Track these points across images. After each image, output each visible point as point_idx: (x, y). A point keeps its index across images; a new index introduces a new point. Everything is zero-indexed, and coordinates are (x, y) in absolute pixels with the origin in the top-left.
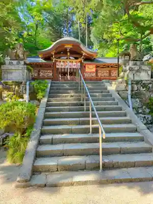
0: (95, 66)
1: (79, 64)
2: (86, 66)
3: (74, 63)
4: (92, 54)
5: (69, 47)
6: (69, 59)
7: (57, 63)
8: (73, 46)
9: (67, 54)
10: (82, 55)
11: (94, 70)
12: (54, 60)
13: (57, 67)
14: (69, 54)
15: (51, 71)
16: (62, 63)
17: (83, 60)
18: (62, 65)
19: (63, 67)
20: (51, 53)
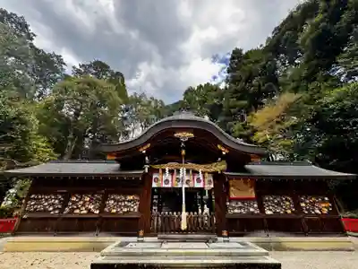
5: (185, 135)
7: (154, 175)
12: (147, 167)
13: (154, 185)
14: (183, 152)
15: (137, 198)
16: (167, 176)
18: (167, 181)
19: (169, 186)
20: (141, 150)
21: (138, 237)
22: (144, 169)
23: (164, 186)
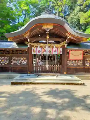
0: (82, 52)
1: (61, 49)
2: (71, 52)
3: (55, 49)
4: (79, 36)
5: (48, 27)
6: (49, 43)
7: (33, 48)
8: (54, 26)
9: (46, 37)
10: (65, 38)
11: (81, 57)
12: (29, 44)
13: (33, 53)
14: (48, 37)
15: (25, 59)
16: (39, 49)
17: (66, 45)
18: (39, 51)
19: (41, 53)
20: (25, 36)
21: (28, 74)
22: (28, 45)
23: (38, 53)
